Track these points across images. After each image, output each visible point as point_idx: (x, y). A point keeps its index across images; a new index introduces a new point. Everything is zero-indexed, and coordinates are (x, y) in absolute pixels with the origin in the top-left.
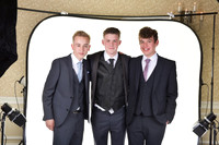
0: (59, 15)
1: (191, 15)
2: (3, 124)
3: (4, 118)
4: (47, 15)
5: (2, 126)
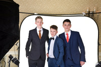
1: (93, 13)
2: (9, 64)
3: (10, 61)
4: (28, 15)
5: (9, 65)
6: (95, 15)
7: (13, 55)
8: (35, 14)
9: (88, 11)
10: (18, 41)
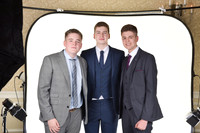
0: (55, 12)
1: (181, 9)
2: (5, 118)
3: (5, 113)
4: (43, 12)
5: (4, 121)
6: (186, 13)
7: (11, 100)
8: (59, 10)
9: (170, 3)
10: (22, 69)
